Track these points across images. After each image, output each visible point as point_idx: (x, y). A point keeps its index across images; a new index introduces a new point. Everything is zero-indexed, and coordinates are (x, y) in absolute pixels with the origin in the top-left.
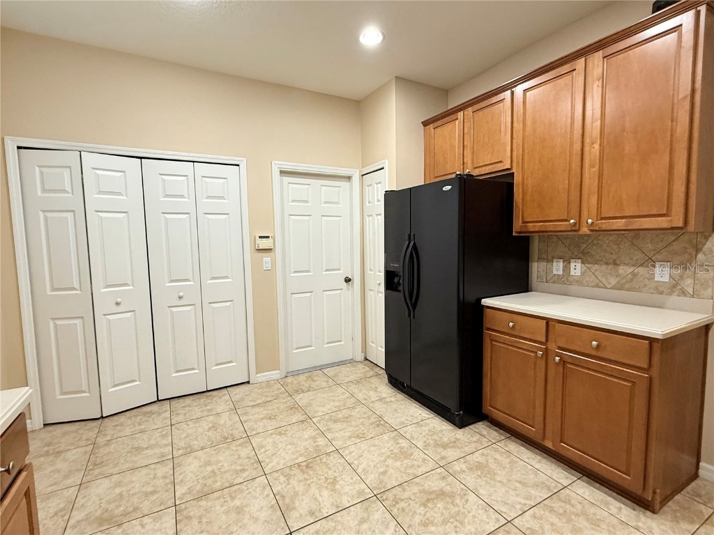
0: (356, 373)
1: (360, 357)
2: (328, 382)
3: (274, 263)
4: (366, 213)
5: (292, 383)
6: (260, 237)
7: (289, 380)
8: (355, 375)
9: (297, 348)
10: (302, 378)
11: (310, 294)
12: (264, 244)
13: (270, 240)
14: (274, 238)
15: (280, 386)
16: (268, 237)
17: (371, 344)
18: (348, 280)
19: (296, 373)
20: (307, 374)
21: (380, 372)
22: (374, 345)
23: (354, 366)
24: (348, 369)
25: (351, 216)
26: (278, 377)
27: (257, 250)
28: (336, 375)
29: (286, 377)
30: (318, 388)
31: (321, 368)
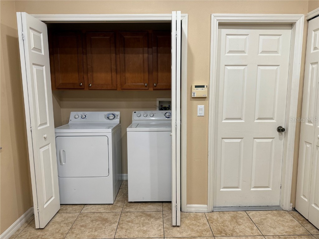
0: (283, 225)
1: (288, 206)
2: (252, 229)
3: (207, 110)
4: (309, 61)
5: (217, 220)
6: (196, 87)
7: (215, 216)
8: (282, 228)
9: (224, 188)
10: (227, 217)
11: (240, 140)
12: (198, 92)
13: (205, 89)
14: (208, 87)
15: (206, 221)
16: (203, 86)
17: (302, 197)
18: (281, 130)
19: (222, 210)
20: (232, 214)
21: (312, 232)
22: (307, 200)
23: (281, 215)
24: (274, 218)
25: (291, 65)
26: (205, 210)
27: (193, 98)
28: (261, 223)
29: (213, 211)
30: (241, 234)
31: (247, 209)
